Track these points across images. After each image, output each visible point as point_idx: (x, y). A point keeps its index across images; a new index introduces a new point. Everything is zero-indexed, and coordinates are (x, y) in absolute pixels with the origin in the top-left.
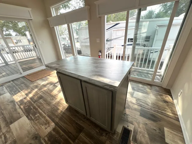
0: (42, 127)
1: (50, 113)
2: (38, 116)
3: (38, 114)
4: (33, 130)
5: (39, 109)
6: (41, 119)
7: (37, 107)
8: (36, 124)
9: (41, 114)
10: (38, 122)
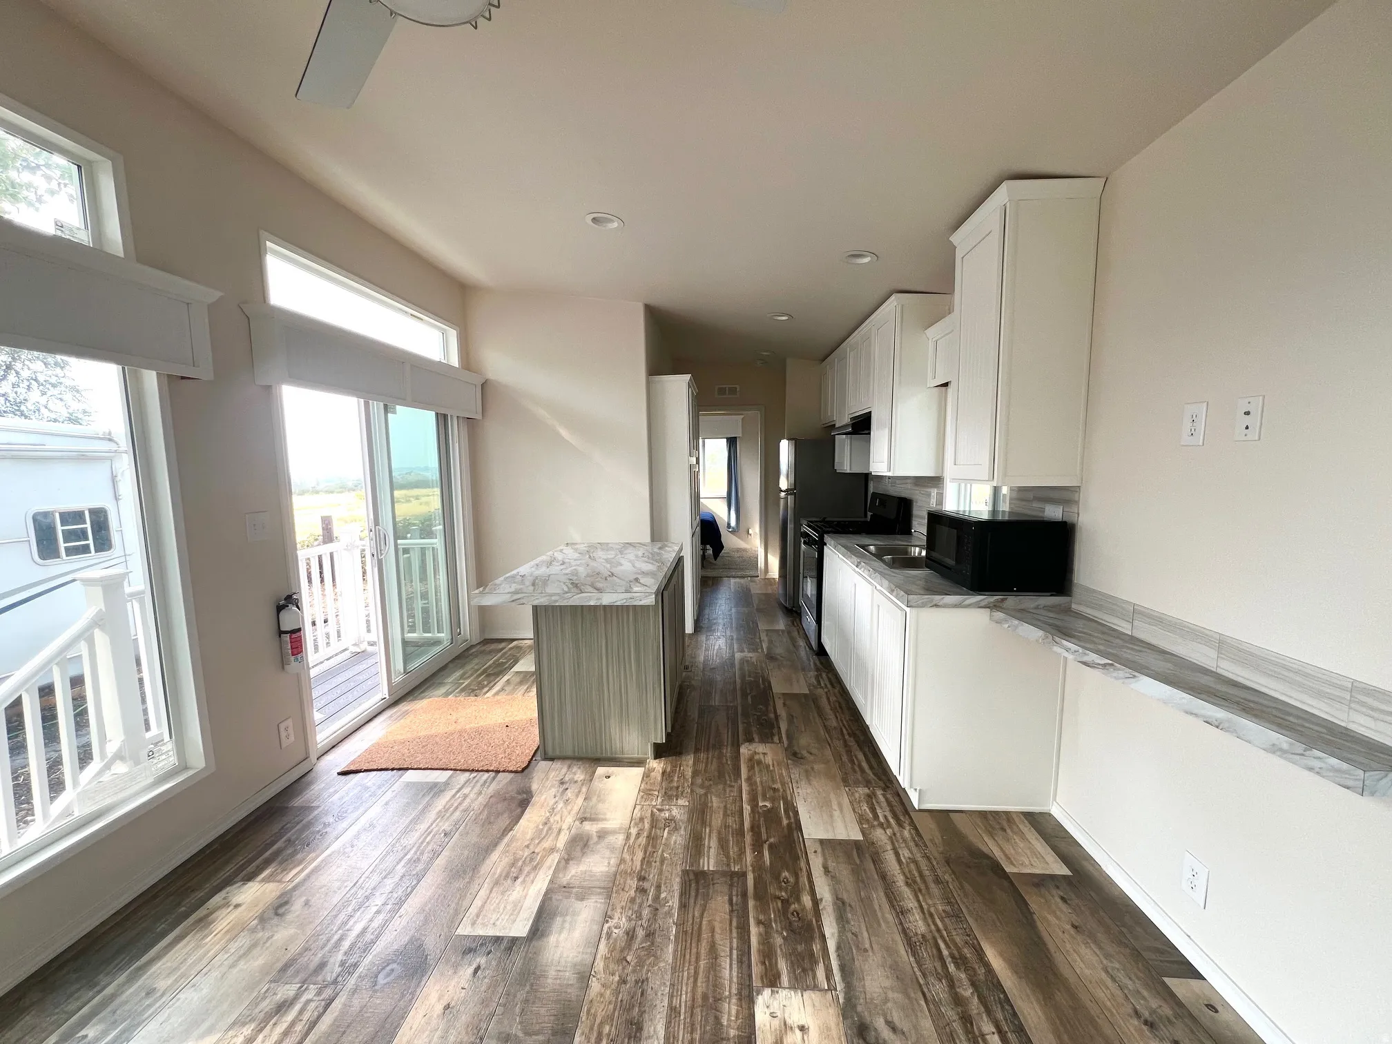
0: (771, 763)
1: (727, 778)
2: (765, 799)
3: (761, 804)
4: (796, 773)
5: (747, 825)
6: (761, 782)
7: (748, 838)
8: (781, 782)
9: (753, 801)
10: (774, 781)
